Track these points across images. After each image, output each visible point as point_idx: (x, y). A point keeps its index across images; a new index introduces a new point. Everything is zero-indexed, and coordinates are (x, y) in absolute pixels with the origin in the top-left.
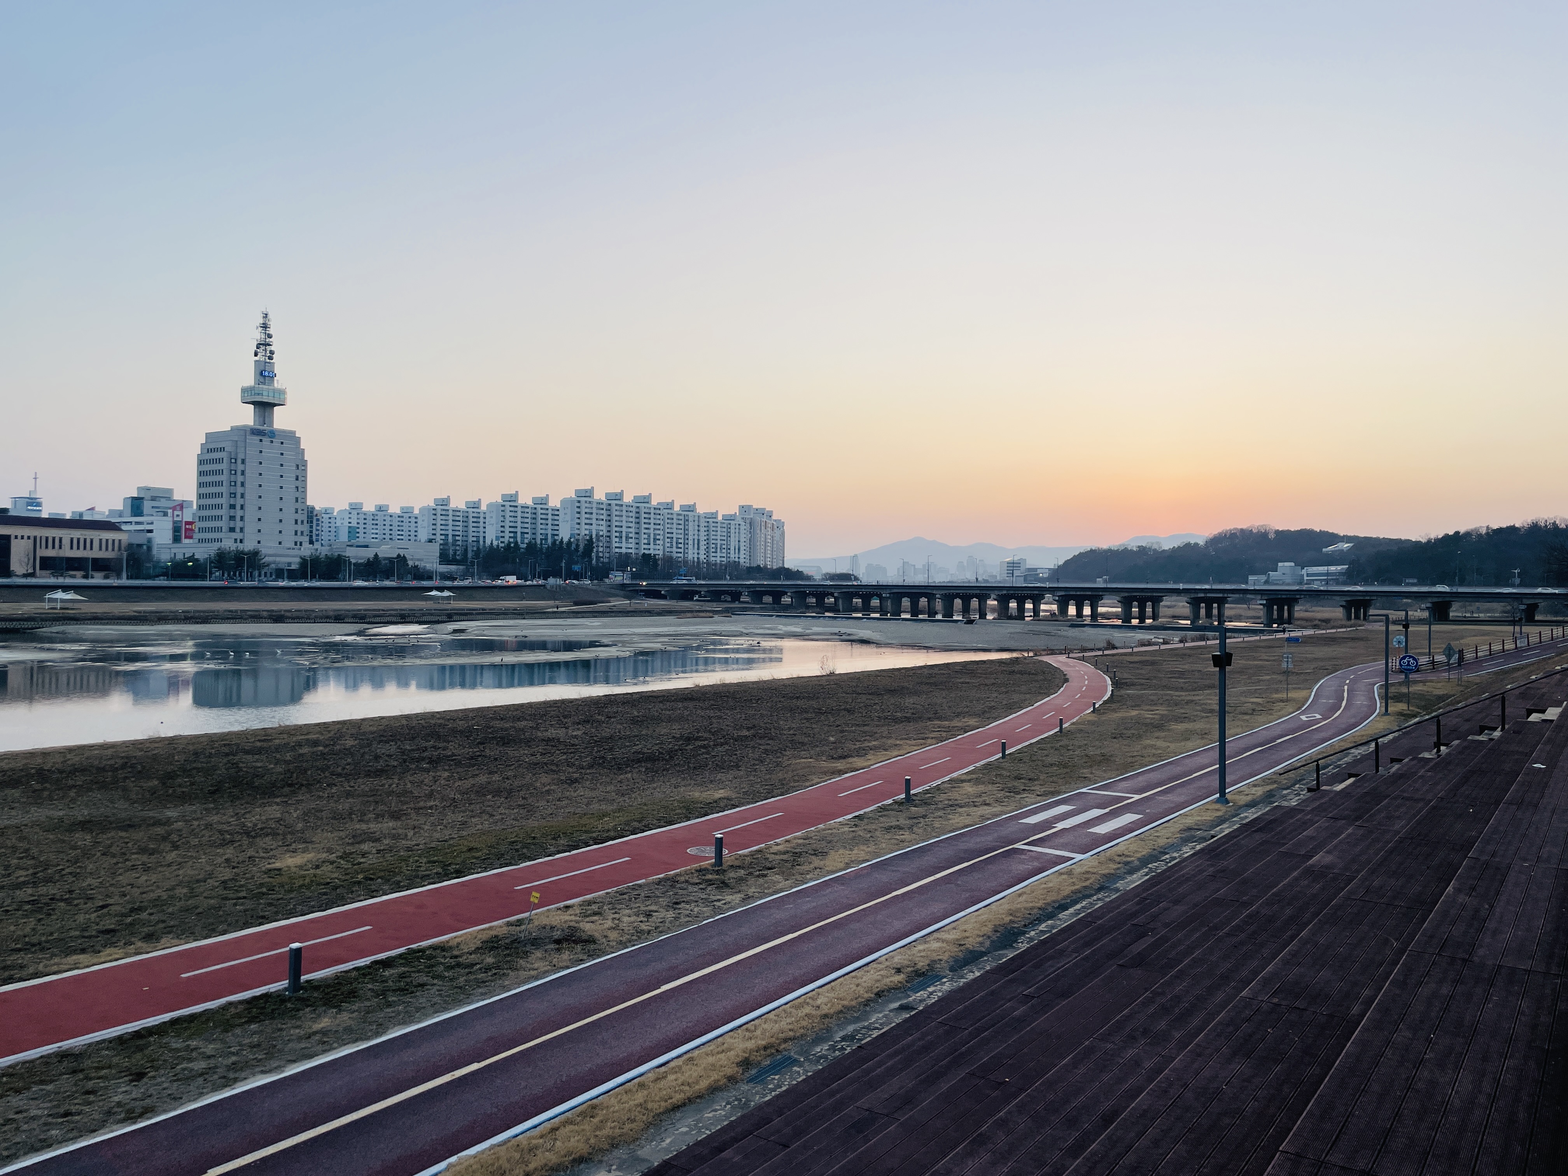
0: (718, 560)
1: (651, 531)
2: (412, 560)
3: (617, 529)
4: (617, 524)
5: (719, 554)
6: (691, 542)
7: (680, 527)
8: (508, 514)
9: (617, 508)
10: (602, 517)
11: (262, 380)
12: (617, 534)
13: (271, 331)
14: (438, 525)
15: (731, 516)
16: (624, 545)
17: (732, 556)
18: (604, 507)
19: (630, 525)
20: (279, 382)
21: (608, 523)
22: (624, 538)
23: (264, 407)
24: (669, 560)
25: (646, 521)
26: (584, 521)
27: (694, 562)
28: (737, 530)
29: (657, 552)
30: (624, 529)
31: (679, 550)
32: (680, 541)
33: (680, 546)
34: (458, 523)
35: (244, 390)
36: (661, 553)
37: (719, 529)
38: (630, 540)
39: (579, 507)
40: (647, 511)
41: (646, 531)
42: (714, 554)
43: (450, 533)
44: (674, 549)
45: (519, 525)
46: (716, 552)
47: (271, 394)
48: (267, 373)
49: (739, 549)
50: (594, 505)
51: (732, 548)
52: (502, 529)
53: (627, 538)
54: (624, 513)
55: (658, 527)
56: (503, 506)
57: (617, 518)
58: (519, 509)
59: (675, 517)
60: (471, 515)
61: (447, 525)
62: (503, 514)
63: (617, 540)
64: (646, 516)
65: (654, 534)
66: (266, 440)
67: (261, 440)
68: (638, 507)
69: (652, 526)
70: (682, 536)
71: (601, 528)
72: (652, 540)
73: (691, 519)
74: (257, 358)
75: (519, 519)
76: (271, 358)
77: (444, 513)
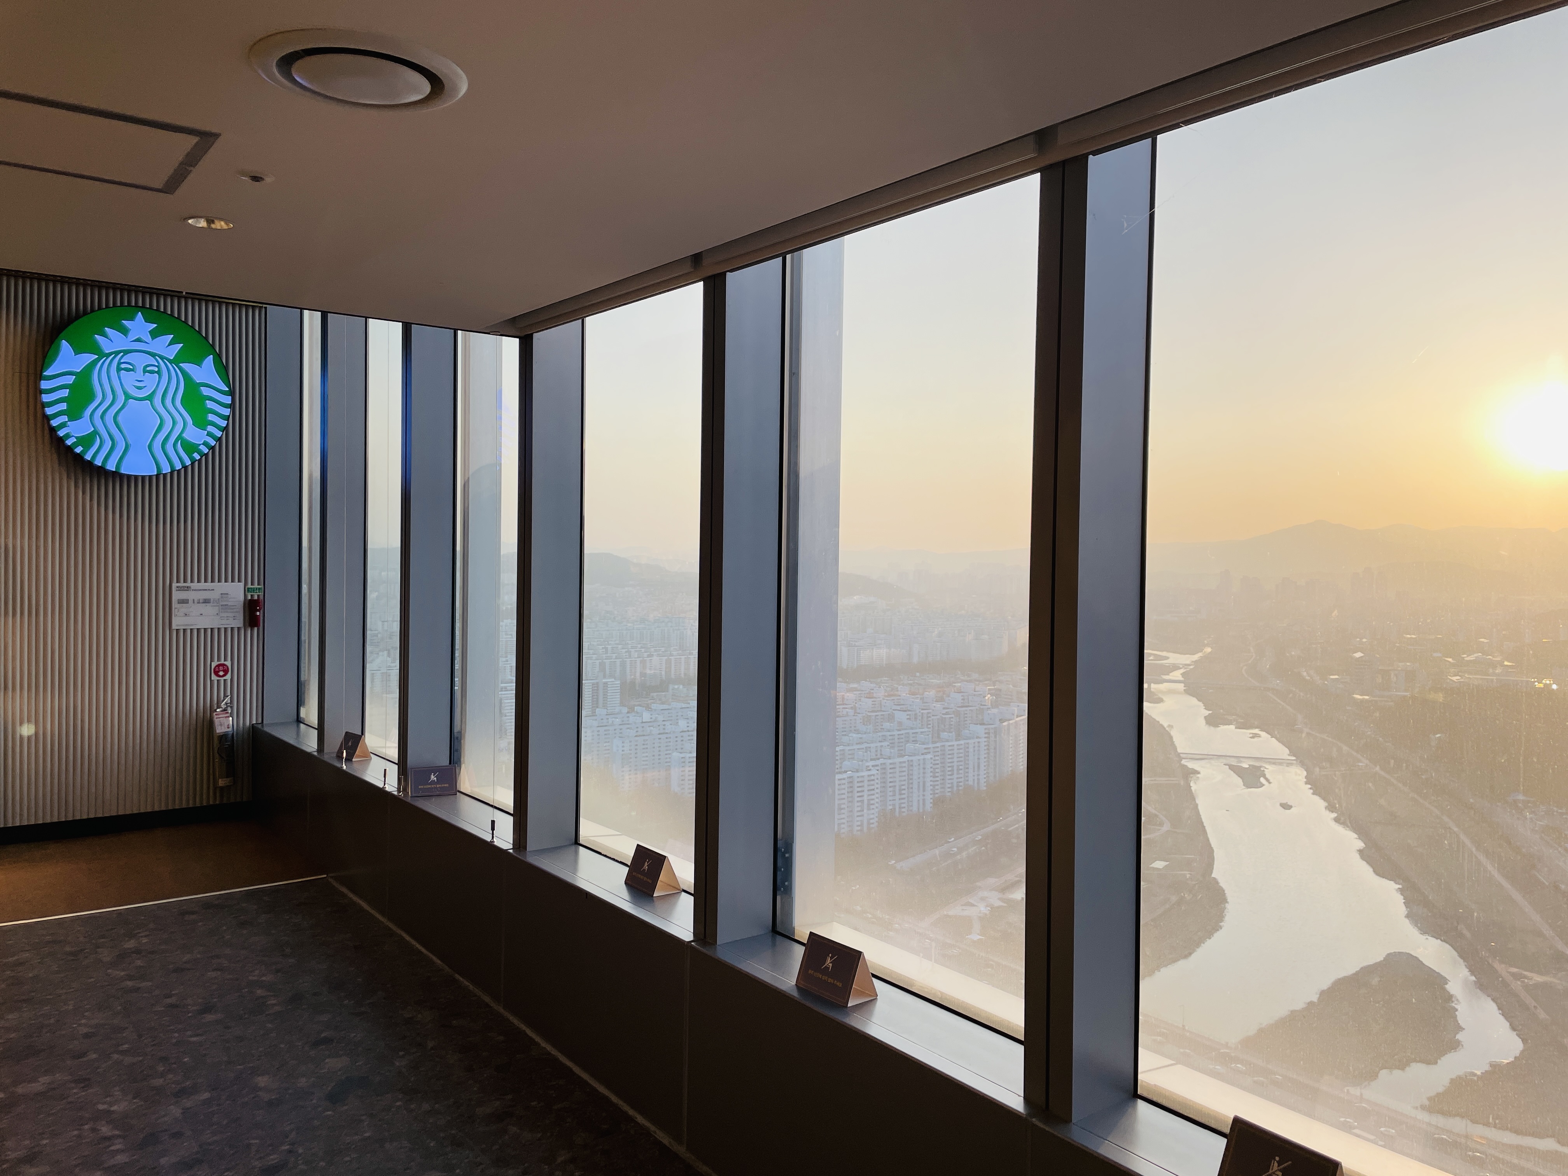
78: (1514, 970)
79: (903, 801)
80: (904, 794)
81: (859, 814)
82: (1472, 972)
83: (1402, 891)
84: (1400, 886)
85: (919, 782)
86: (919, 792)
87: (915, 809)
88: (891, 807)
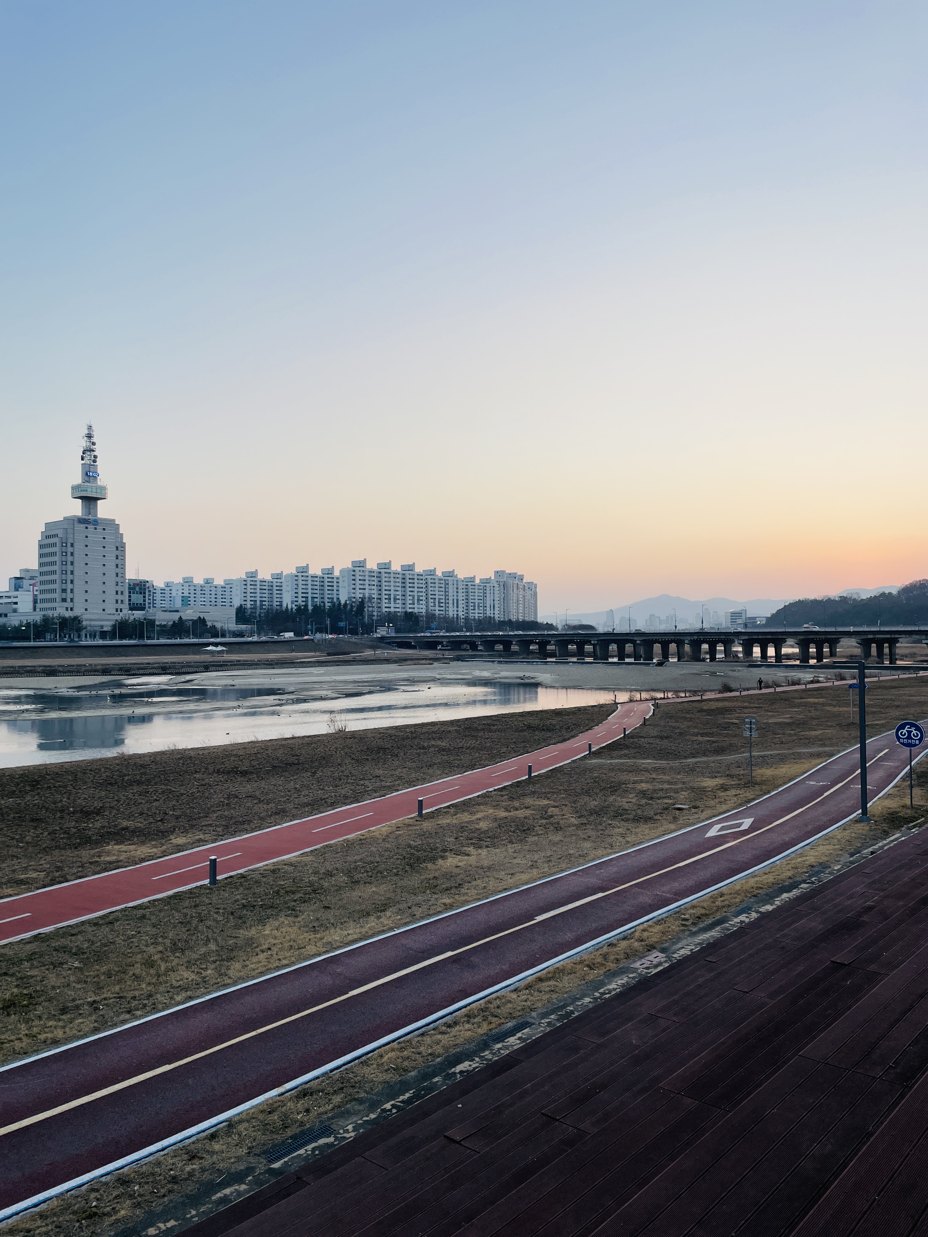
0: (477, 616)
1: (415, 594)
2: (211, 621)
3: (387, 592)
4: (387, 588)
5: (477, 611)
6: (451, 602)
7: (442, 589)
8: (300, 583)
9: (387, 575)
10: (373, 583)
11: (87, 479)
12: (387, 597)
13: (94, 440)
14: (248, 593)
15: (487, 579)
16: (392, 605)
17: (488, 613)
18: (375, 574)
19: (398, 589)
20: (101, 481)
21: (379, 588)
22: (392, 600)
23: (90, 501)
24: (431, 617)
25: (411, 585)
26: (358, 587)
27: (453, 618)
28: (492, 591)
29: (421, 610)
30: (392, 593)
31: (442, 609)
32: (441, 601)
33: (442, 605)
34: (264, 591)
35: (74, 488)
36: (424, 611)
37: (476, 591)
38: (398, 601)
39: (354, 575)
40: (411, 577)
41: (411, 593)
42: (473, 611)
43: (258, 599)
44: (437, 608)
45: (310, 591)
46: (474, 609)
47: (94, 490)
48: (91, 474)
49: (494, 607)
50: (367, 574)
51: (488, 606)
52: (296, 595)
53: (395, 599)
54: (392, 579)
55: (421, 590)
56: (297, 576)
57: (387, 584)
58: (310, 579)
59: (437, 581)
60: (275, 584)
61: (256, 593)
62: (296, 582)
63: (387, 601)
64: (411, 581)
65: (418, 596)
66: (91, 527)
67: (87, 528)
68: (404, 574)
69: (416, 589)
70: (443, 597)
71: (373, 592)
72: (416, 601)
73: (450, 583)
74: (83, 462)
75: (310, 587)
76: (95, 461)
77: (253, 583)
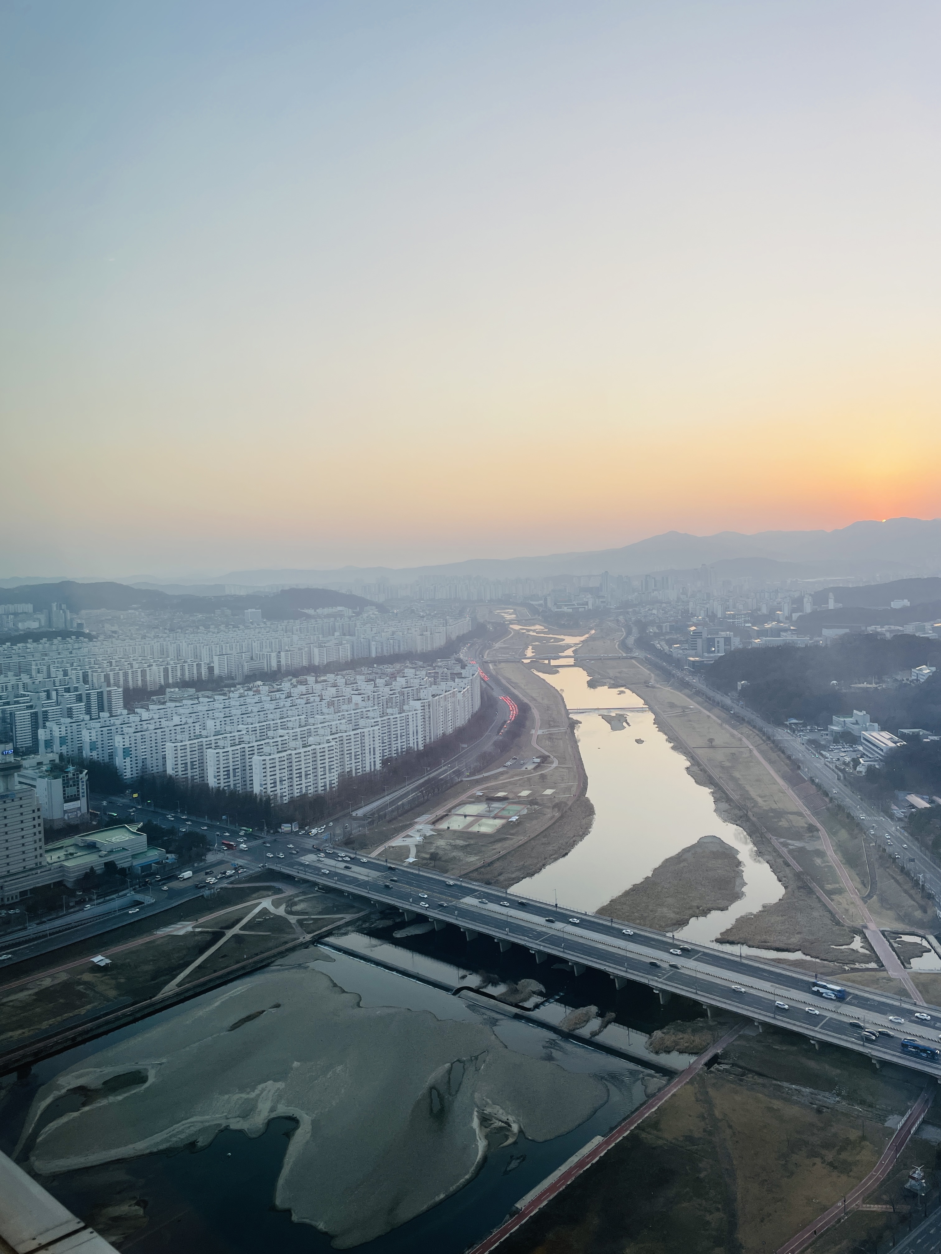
4: (297, 767)
6: (367, 751)
8: (221, 758)
9: (297, 756)
12: (298, 775)
14: (179, 757)
17: (411, 743)
21: (290, 768)
23: (7, 776)
25: (322, 758)
26: (269, 774)
28: (415, 719)
29: (332, 780)
31: (358, 767)
40: (322, 750)
41: (322, 765)
49: (417, 732)
51: (411, 733)
55: (332, 760)
60: (204, 743)
63: (298, 779)
64: (322, 754)
65: (330, 766)
66: (9, 801)
67: (5, 802)
69: (327, 761)
73: (366, 734)
77: (183, 748)
78: (782, 840)
79: (358, 764)
80: (359, 758)
81: (323, 777)
82: (755, 844)
83: (713, 793)
84: (712, 790)
85: (370, 749)
86: (370, 755)
87: (368, 769)
88: (349, 770)
